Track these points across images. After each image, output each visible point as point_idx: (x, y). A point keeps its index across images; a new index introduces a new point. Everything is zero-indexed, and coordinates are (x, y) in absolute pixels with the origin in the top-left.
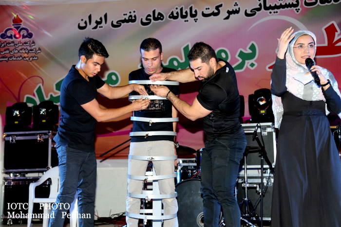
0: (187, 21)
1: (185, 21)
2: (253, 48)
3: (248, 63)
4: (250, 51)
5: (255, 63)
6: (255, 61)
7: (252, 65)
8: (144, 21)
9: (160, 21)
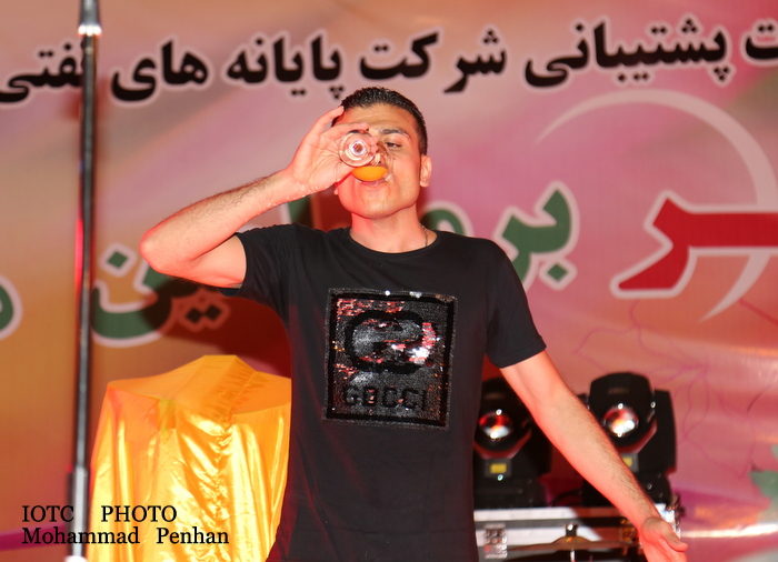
0: (303, 92)
1: (294, 93)
2: (557, 206)
3: (541, 264)
4: (546, 220)
5: (566, 265)
6: (569, 257)
7: (557, 272)
8: (128, 83)
9: (191, 85)
